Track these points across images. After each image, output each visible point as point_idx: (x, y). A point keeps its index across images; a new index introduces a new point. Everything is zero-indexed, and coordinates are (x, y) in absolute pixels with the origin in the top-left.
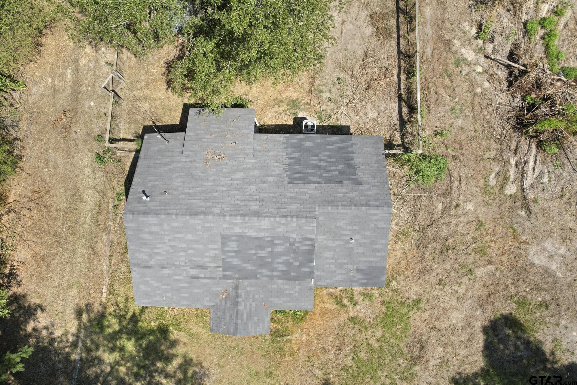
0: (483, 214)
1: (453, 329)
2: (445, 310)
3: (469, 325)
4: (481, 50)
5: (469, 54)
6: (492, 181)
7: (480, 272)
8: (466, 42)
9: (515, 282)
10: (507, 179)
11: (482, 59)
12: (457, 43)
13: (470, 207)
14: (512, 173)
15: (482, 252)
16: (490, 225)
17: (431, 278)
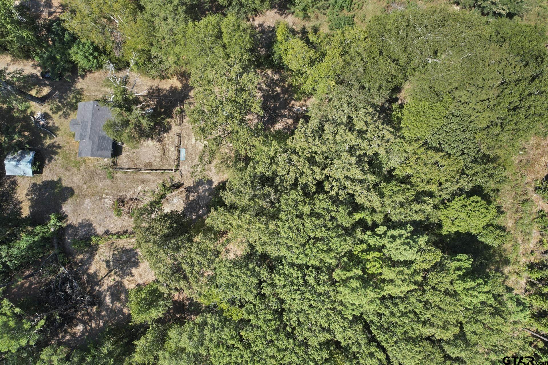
0: (99, 188)
1: (72, 178)
2: (77, 176)
3: (73, 182)
4: (141, 191)
5: (140, 188)
6: (106, 191)
7: (85, 186)
8: (143, 187)
9: (82, 195)
10: (107, 195)
11: (138, 192)
12: (143, 185)
13: (101, 185)
14: (108, 196)
15: (89, 187)
16: (96, 190)
17: (84, 174)
